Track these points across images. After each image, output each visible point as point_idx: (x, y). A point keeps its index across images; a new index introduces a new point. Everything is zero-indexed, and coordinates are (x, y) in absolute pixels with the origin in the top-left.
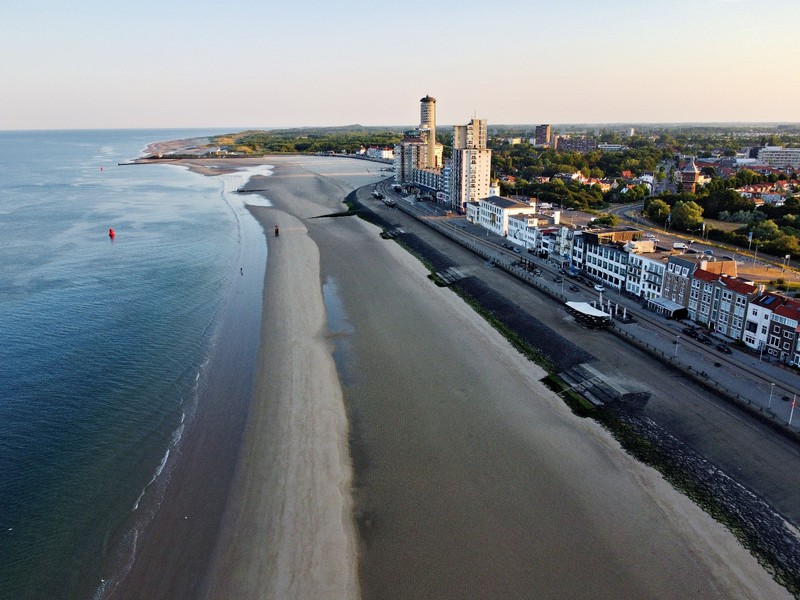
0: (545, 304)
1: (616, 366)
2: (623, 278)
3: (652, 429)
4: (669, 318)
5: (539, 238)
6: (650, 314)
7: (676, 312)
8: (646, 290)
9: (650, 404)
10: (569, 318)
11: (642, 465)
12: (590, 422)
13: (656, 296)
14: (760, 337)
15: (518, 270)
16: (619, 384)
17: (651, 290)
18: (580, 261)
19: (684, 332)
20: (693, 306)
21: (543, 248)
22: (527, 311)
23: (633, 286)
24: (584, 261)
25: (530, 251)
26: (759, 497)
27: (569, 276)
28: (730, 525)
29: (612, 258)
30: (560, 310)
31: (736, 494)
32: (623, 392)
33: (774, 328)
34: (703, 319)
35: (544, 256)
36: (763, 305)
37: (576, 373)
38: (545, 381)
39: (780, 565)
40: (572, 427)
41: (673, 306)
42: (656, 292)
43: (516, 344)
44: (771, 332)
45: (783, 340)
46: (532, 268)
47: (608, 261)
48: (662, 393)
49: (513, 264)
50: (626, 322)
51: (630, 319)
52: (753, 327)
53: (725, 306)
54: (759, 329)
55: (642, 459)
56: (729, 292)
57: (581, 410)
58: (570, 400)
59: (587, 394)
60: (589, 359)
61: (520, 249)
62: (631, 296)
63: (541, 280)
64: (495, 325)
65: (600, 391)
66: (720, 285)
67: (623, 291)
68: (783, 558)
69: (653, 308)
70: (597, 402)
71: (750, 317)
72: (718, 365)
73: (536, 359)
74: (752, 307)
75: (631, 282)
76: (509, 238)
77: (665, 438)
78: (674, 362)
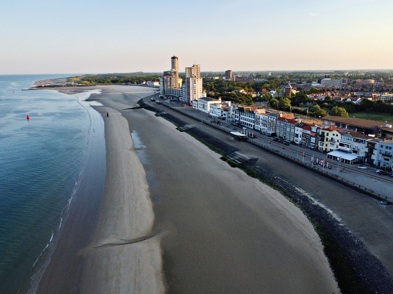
0: (223, 135)
1: (247, 151)
2: (254, 124)
3: (258, 168)
4: (269, 136)
5: (222, 112)
6: (263, 136)
7: (272, 134)
8: (262, 127)
9: (258, 162)
10: (232, 139)
11: (253, 179)
12: (237, 169)
13: (265, 129)
14: (300, 139)
15: (213, 124)
16: (247, 157)
17: (264, 127)
18: (238, 119)
19: (274, 140)
20: (278, 131)
21: (224, 116)
22: (216, 137)
23: (258, 127)
24: (239, 119)
25: (219, 118)
26: (289, 182)
27: (233, 125)
28: (279, 190)
29: (249, 117)
30: (228, 136)
31: (282, 182)
32: (249, 158)
33: (304, 135)
34: (281, 135)
35: (224, 119)
36: (300, 127)
37: (233, 155)
38: (221, 158)
39: (292, 197)
40: (230, 171)
41: (271, 132)
42: (265, 128)
43: (211, 148)
44: (303, 137)
45: (307, 139)
46: (219, 123)
47: (248, 118)
48: (263, 158)
49: (212, 122)
50: (253, 138)
51: (255, 137)
52: (297, 135)
53: (288, 129)
54: (299, 136)
55: (253, 177)
56: (289, 124)
57: (233, 165)
58: (230, 163)
59: (236, 161)
60: (237, 150)
61: (214, 117)
62: (257, 131)
63: (222, 127)
64: (203, 143)
65: (241, 159)
66: (286, 121)
67: (254, 129)
68: (293, 196)
69: (264, 134)
70: (240, 163)
71: (296, 132)
72: (284, 149)
73: (218, 152)
74: (296, 128)
75: (257, 125)
76: (211, 114)
77: (261, 170)
78: (268, 148)
